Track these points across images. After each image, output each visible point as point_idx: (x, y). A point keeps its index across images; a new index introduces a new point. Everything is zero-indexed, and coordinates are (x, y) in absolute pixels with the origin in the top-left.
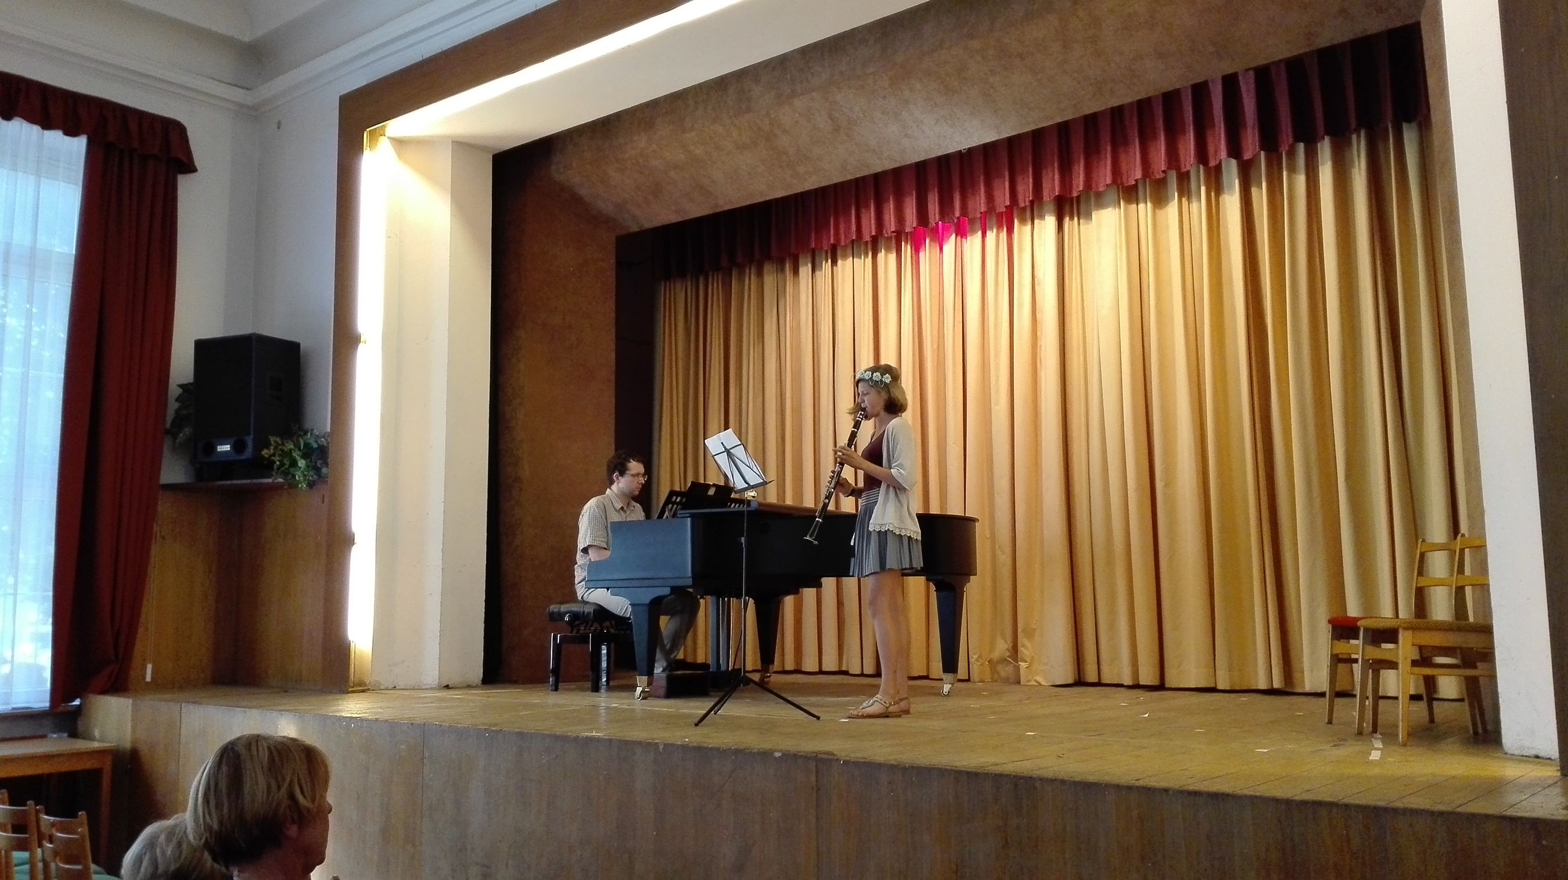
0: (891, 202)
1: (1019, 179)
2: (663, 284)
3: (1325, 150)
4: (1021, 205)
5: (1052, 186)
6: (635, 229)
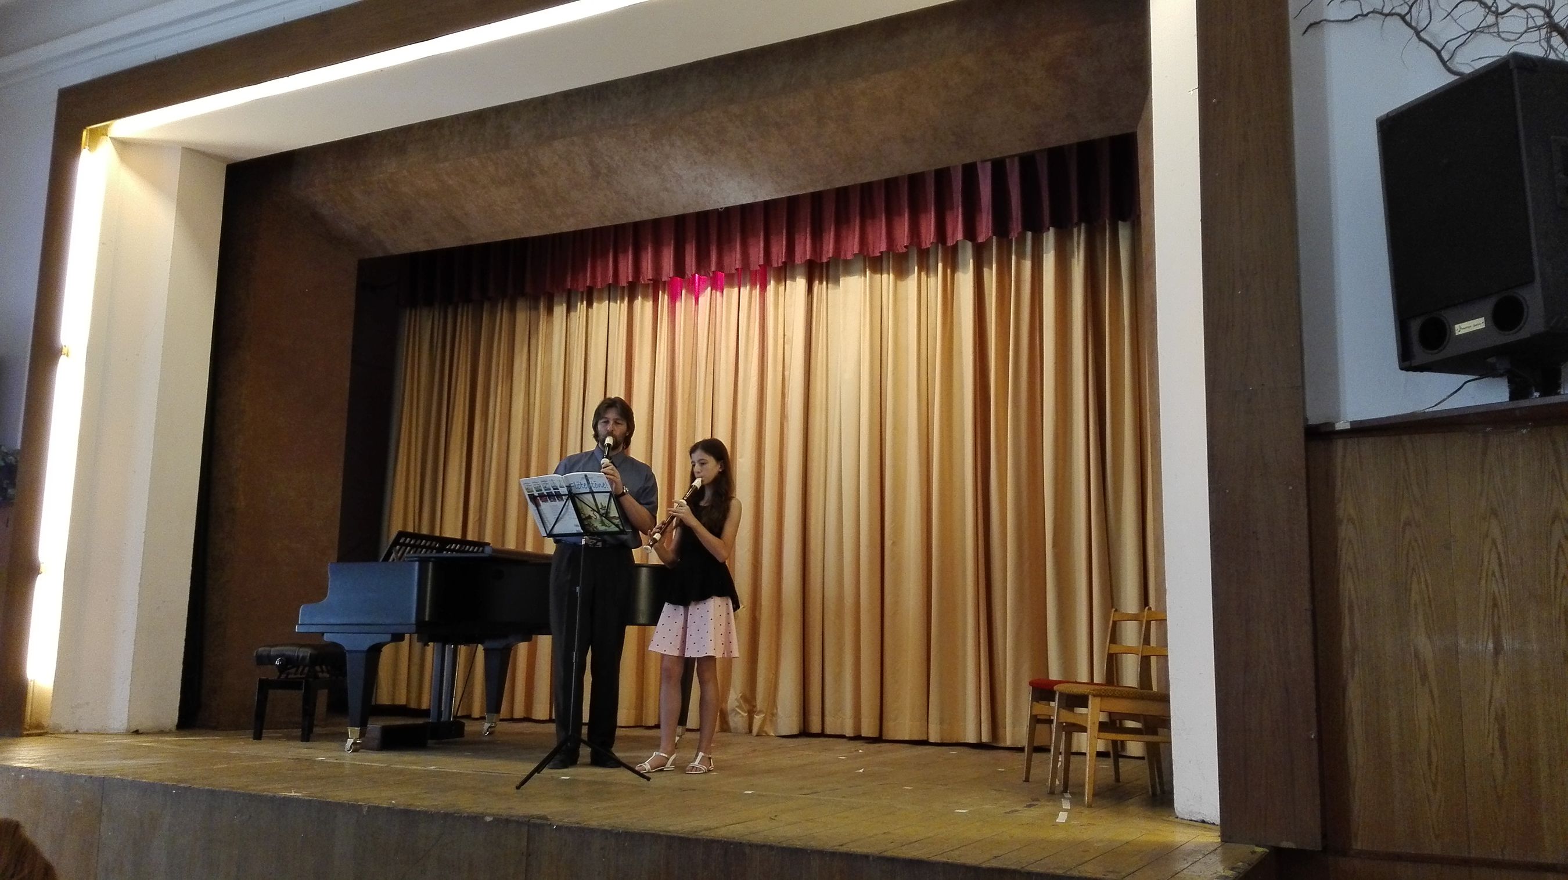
0: (649, 248)
1: (774, 240)
2: (408, 312)
3: (1049, 238)
4: (775, 265)
5: (804, 250)
6: (379, 254)
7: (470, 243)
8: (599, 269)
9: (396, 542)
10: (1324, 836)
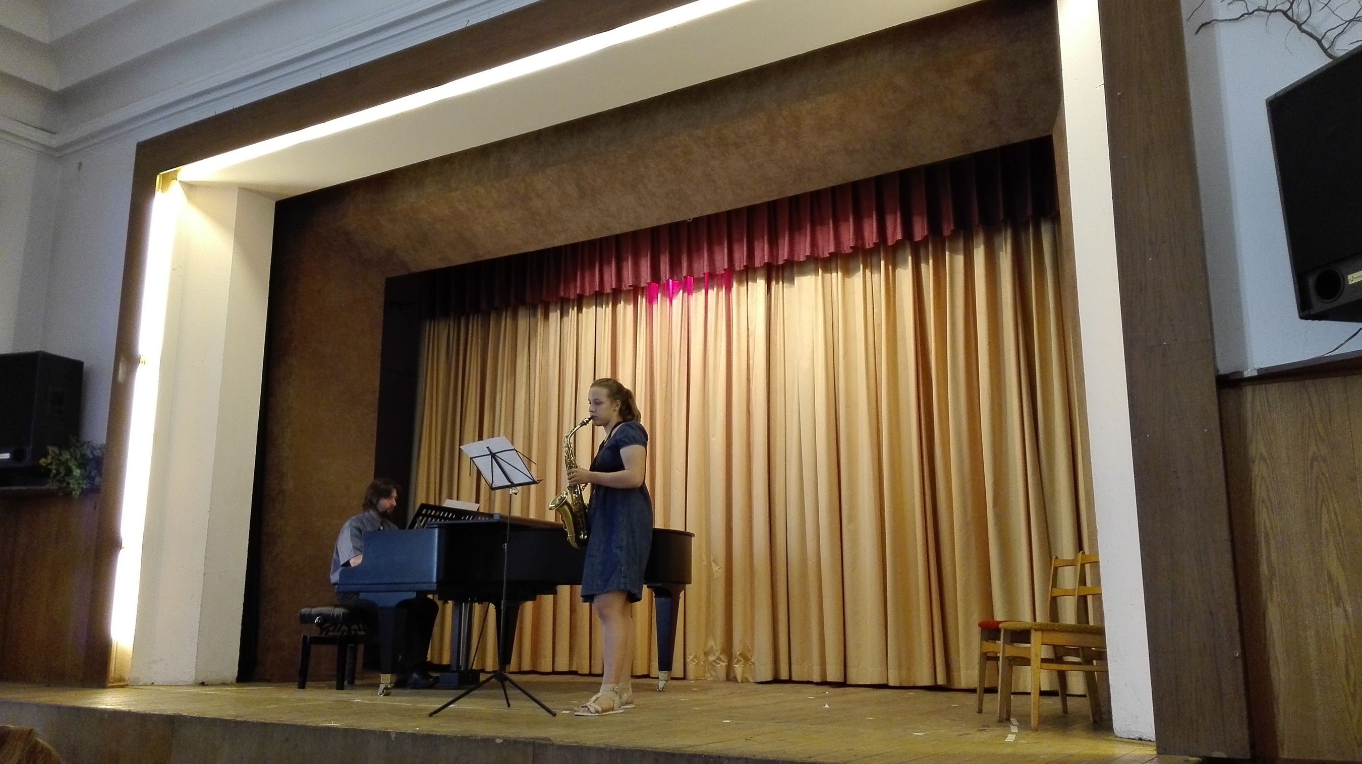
0: (629, 260)
1: (736, 247)
2: (428, 324)
3: (979, 236)
4: (737, 269)
5: (762, 255)
6: (403, 272)
7: (479, 259)
8: (587, 280)
9: (419, 513)
10: (1253, 746)
